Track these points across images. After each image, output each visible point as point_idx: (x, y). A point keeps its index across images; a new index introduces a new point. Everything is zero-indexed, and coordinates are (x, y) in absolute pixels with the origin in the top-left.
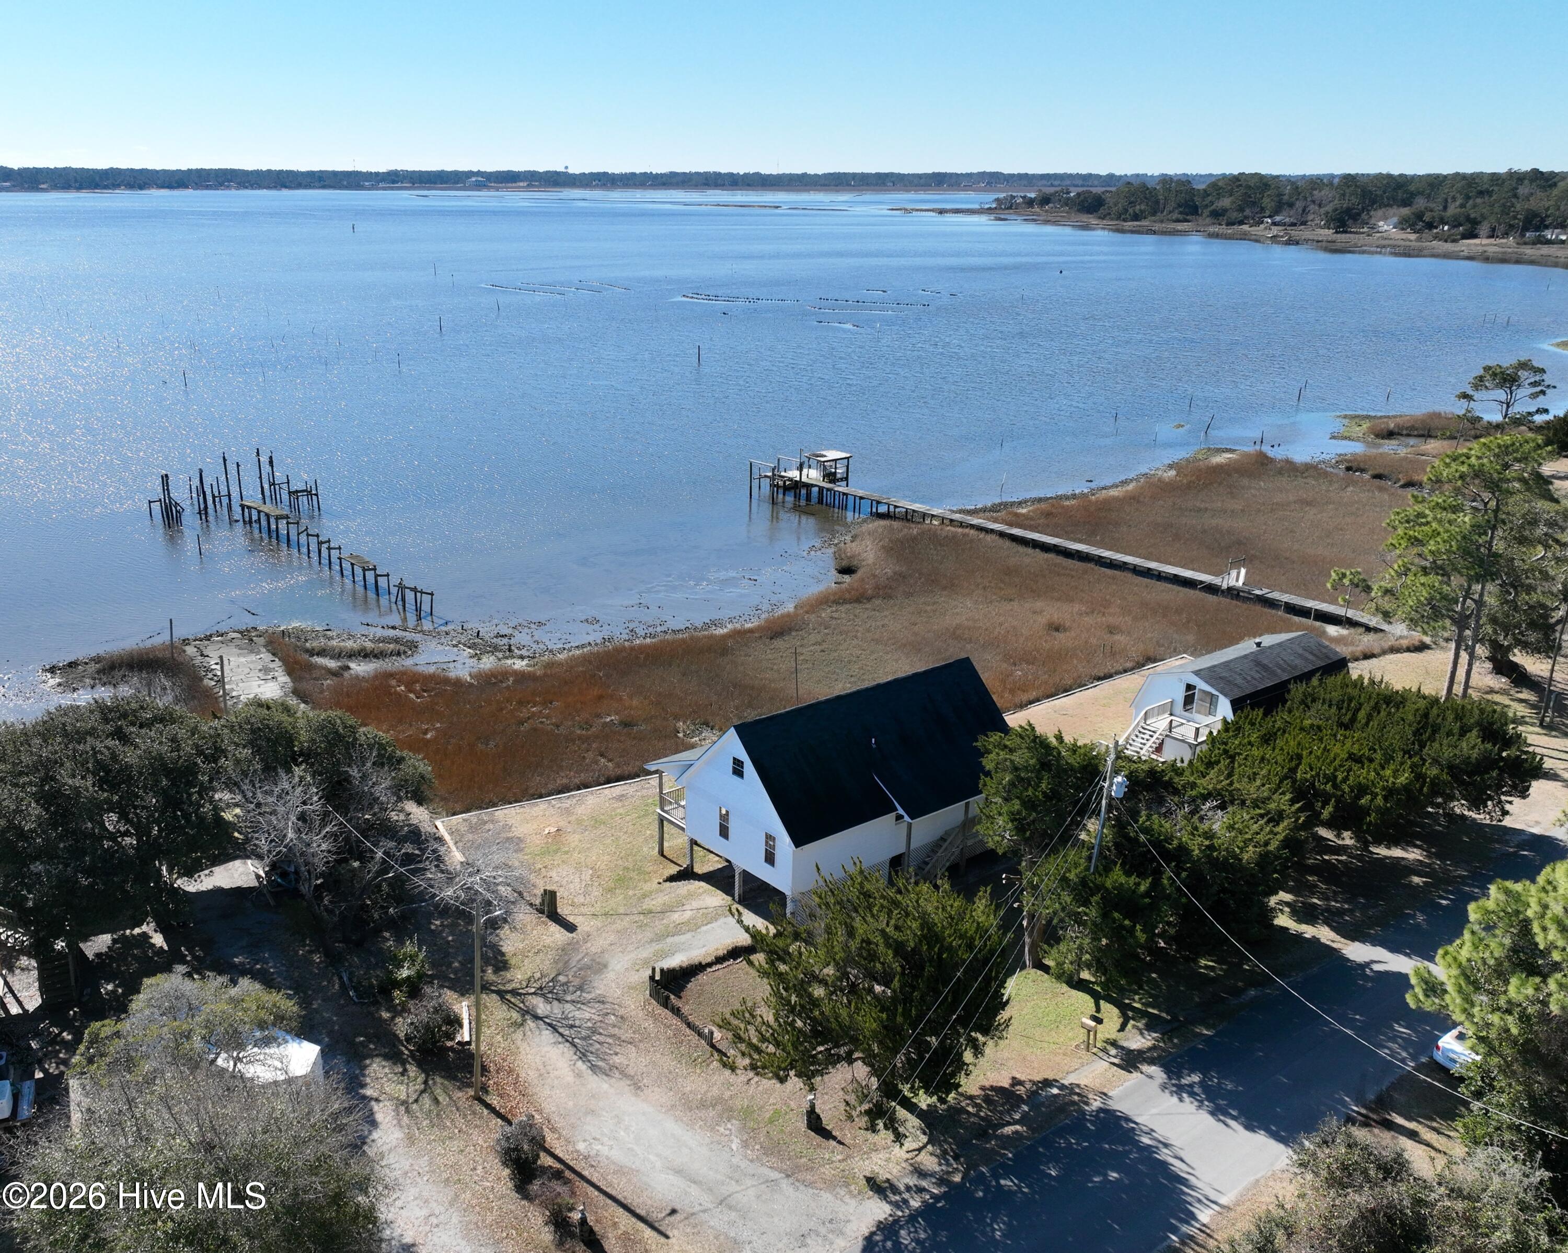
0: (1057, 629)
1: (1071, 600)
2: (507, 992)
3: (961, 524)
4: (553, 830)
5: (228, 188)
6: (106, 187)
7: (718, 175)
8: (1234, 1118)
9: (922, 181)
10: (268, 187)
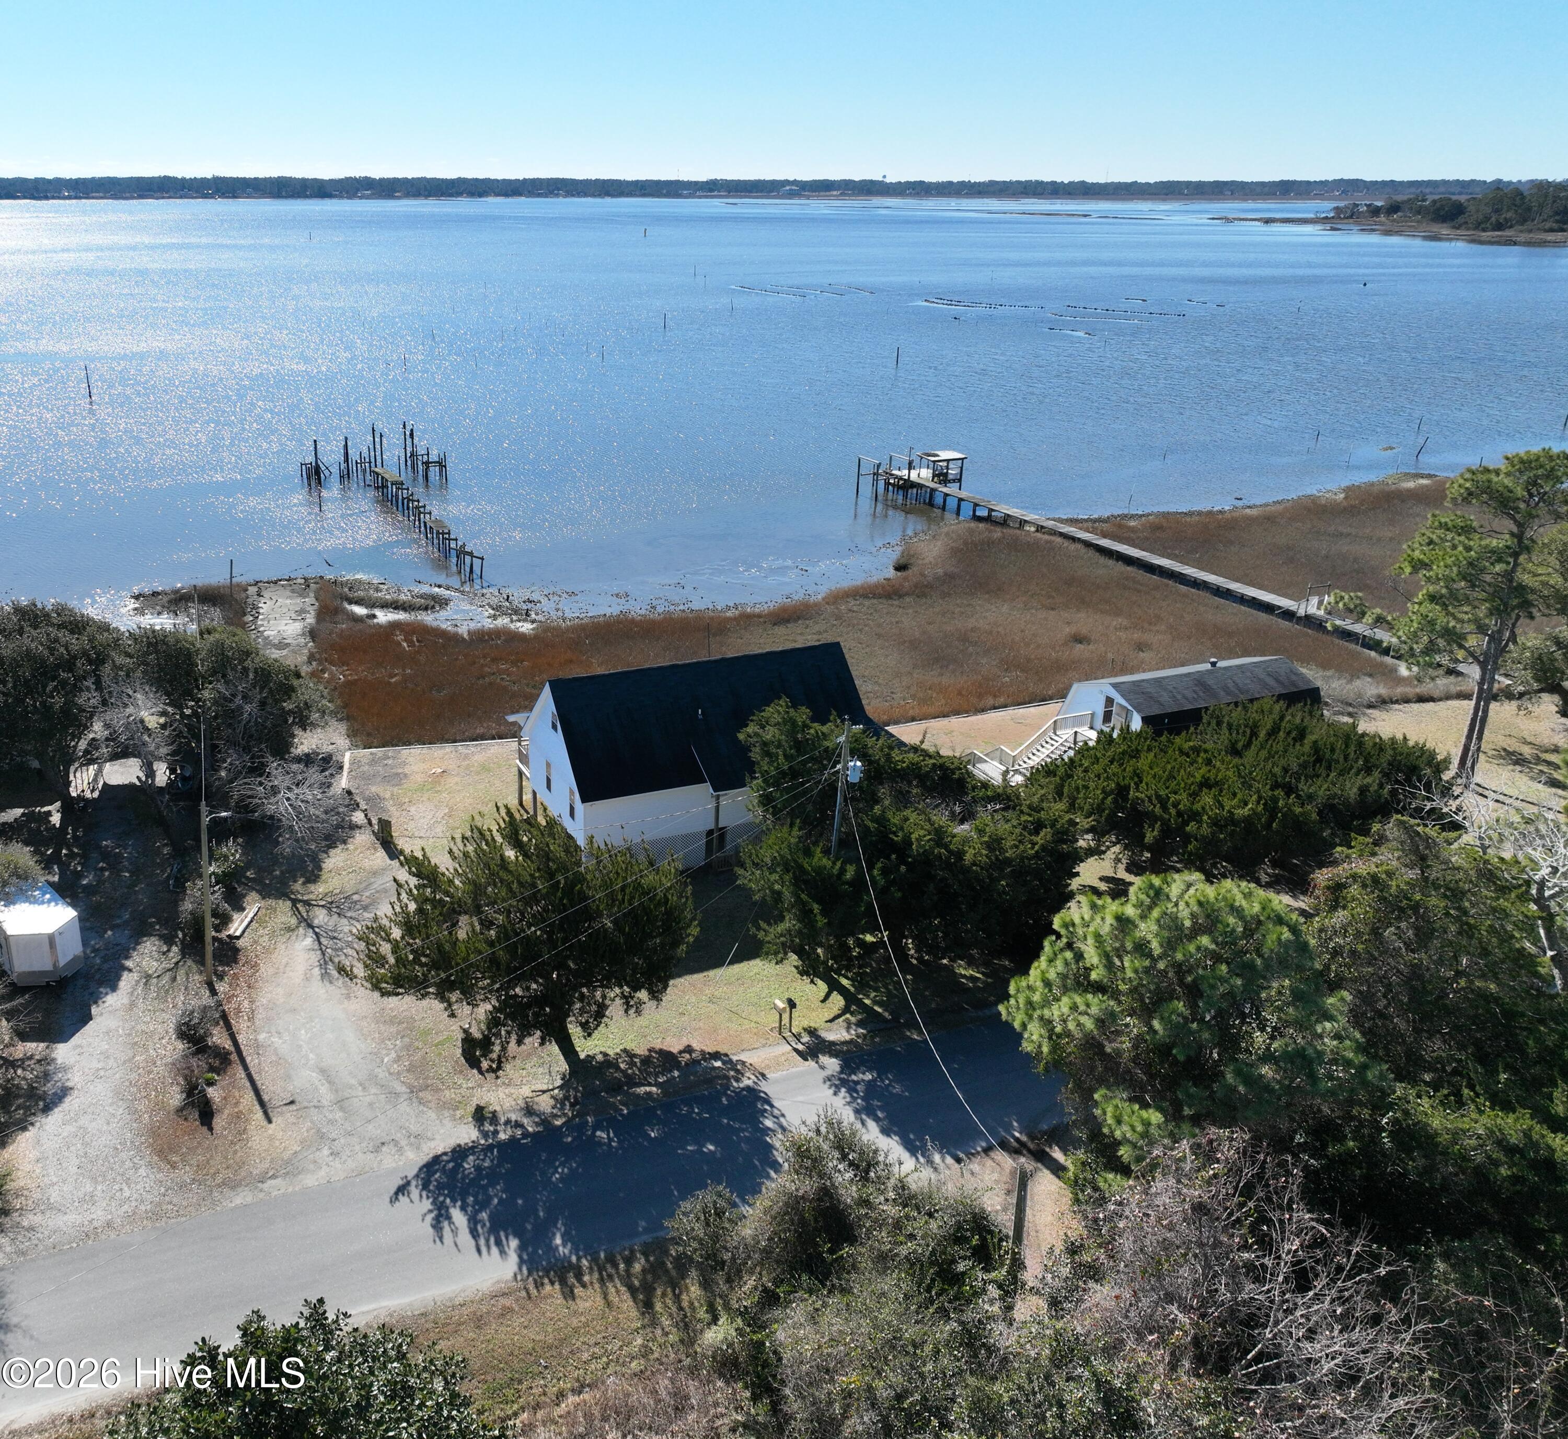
0: (1080, 642)
1: (1118, 613)
2: (300, 901)
3: (1053, 532)
4: (440, 770)
5: (557, 195)
6: (451, 195)
7: (1039, 184)
8: (877, 1120)
9: (1266, 189)
10: (593, 196)
